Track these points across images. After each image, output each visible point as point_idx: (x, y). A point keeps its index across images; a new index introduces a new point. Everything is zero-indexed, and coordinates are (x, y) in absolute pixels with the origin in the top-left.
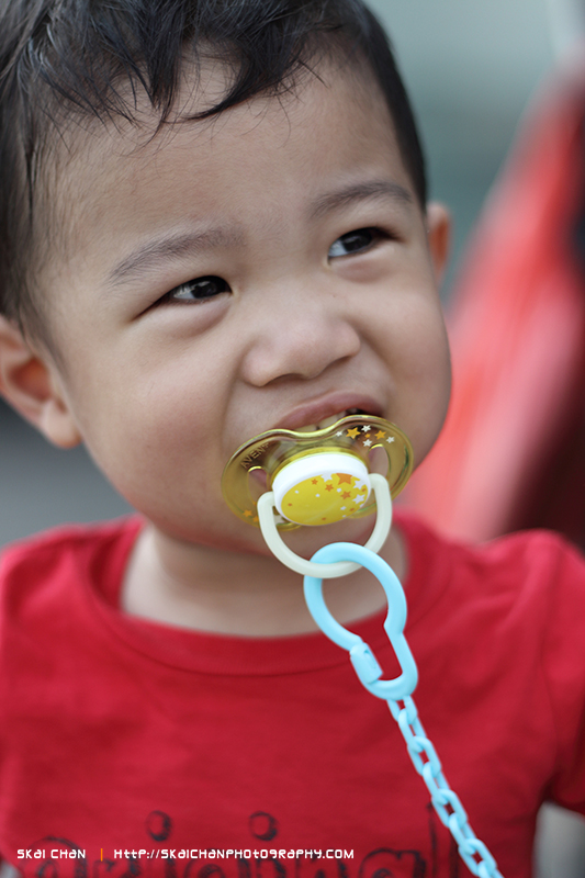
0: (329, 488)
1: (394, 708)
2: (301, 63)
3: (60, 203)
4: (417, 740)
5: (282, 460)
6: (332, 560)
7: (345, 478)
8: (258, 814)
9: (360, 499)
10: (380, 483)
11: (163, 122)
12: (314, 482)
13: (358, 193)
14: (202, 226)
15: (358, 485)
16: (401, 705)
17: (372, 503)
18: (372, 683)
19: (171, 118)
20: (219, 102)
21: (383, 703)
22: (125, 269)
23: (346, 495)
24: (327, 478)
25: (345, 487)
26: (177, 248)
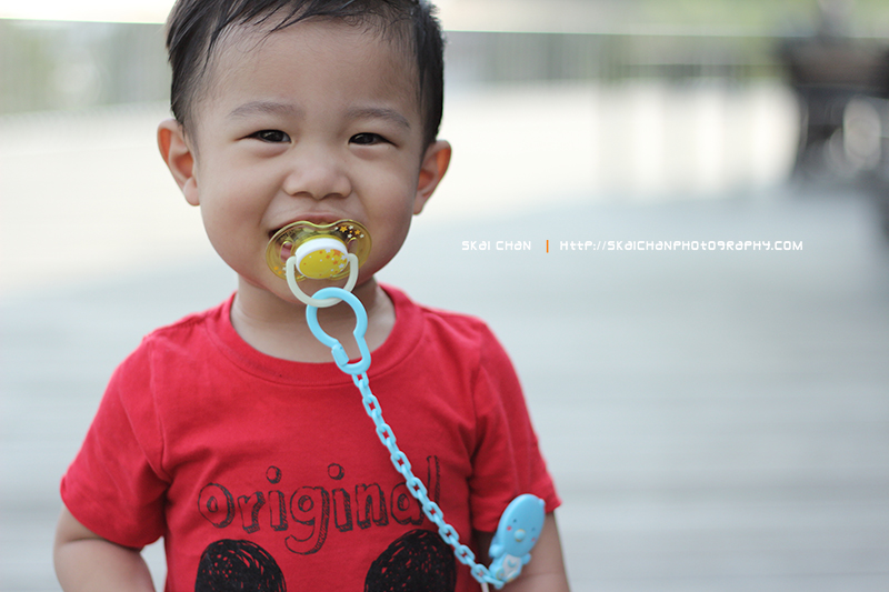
0: (328, 257)
1: (355, 379)
4: (368, 397)
6: (325, 297)
7: (337, 253)
8: (333, 465)
9: (342, 266)
10: (353, 259)
12: (320, 253)
13: (376, 114)
14: (284, 101)
15: (343, 258)
16: (360, 377)
17: (348, 268)
18: (343, 366)
21: (350, 376)
22: (239, 111)
23: (336, 263)
24: (328, 251)
25: (336, 257)
26: (268, 108)
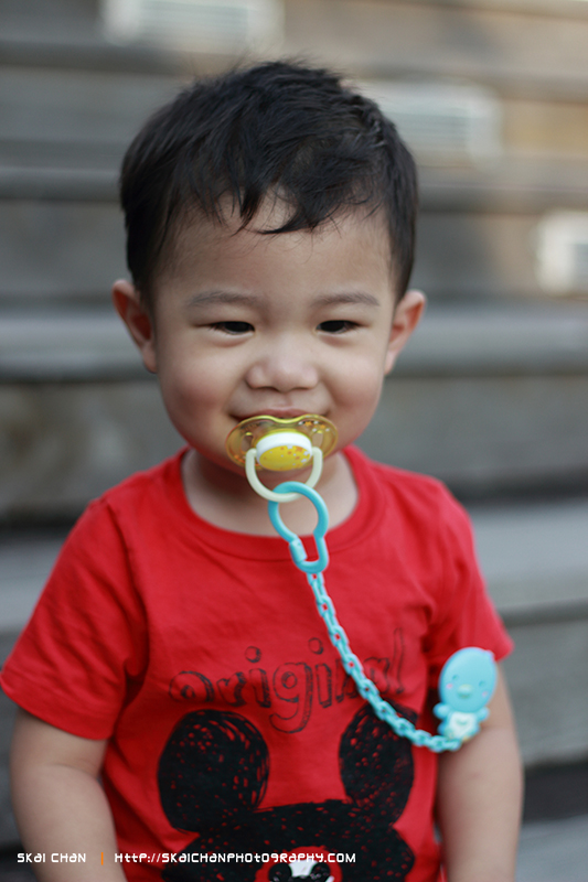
0: (290, 453)
1: (310, 577)
2: (332, 219)
3: (177, 247)
4: (323, 597)
5: (265, 433)
7: (300, 449)
9: (305, 461)
10: (318, 454)
11: (242, 228)
12: (282, 448)
15: (305, 453)
16: (316, 577)
17: (311, 463)
18: (301, 562)
19: (248, 226)
20: (277, 228)
23: (297, 458)
24: (290, 448)
25: (299, 454)
